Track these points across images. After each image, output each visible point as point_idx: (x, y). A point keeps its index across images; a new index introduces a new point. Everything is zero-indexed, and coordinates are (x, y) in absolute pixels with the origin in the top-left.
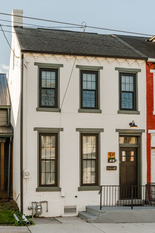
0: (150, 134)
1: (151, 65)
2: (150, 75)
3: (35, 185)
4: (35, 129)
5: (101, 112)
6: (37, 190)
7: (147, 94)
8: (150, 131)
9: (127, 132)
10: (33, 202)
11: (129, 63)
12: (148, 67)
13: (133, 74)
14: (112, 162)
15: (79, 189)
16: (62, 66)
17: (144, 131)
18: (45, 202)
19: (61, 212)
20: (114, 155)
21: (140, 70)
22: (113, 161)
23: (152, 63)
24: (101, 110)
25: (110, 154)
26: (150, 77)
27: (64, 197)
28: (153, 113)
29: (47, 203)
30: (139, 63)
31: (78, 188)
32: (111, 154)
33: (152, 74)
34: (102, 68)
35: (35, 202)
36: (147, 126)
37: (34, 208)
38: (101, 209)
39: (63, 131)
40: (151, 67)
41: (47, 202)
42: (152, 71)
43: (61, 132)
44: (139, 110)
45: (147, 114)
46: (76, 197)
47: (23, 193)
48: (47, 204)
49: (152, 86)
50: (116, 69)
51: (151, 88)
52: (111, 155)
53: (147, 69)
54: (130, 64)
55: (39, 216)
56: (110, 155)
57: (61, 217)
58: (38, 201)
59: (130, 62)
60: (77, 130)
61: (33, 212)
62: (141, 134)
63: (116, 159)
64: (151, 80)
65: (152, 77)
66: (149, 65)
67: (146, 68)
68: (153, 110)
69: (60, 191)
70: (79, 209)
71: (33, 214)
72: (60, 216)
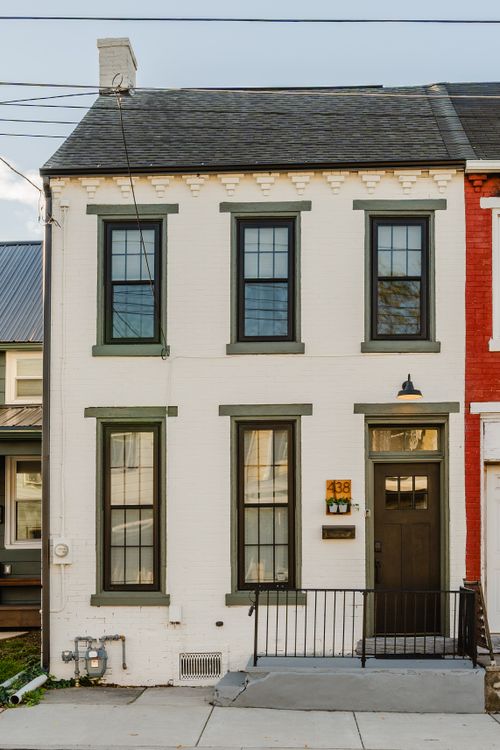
0: (477, 417)
1: (484, 181)
2: (481, 218)
3: (90, 585)
4: (89, 412)
5: (301, 350)
6: (95, 601)
7: (467, 281)
8: (477, 408)
9: (395, 411)
10: (80, 639)
11: (402, 183)
12: (472, 190)
13: (420, 219)
14: (338, 513)
15: (230, 601)
16: (174, 208)
17: (455, 407)
18: (115, 638)
19: (170, 672)
20: (346, 490)
21: (442, 204)
22: (343, 508)
23: (484, 177)
24: (304, 344)
25: (333, 486)
26: (478, 223)
27: (178, 623)
28: (488, 346)
29: (124, 641)
30: (436, 178)
31: (227, 595)
32: (337, 486)
33: (488, 212)
34: (307, 206)
35: (86, 639)
36: (468, 389)
37: (80, 655)
38: (255, 664)
39: (176, 415)
40: (483, 190)
41: (123, 639)
42: (485, 203)
43: (169, 420)
44: (438, 339)
45: (467, 350)
46: (220, 624)
47: (51, 610)
48: (124, 646)
49: (488, 255)
50: (357, 205)
51: (485, 262)
52: (338, 490)
53: (469, 195)
54: (405, 185)
55: (100, 682)
56: (334, 491)
57: (169, 686)
58: (97, 634)
59: (405, 179)
60: (223, 410)
61: (77, 669)
62: (447, 416)
63: (353, 502)
64: (483, 234)
65: (488, 223)
66: (476, 183)
67: (466, 193)
68: (490, 335)
69: (167, 604)
70: (229, 664)
71: (77, 673)
72: (166, 683)
